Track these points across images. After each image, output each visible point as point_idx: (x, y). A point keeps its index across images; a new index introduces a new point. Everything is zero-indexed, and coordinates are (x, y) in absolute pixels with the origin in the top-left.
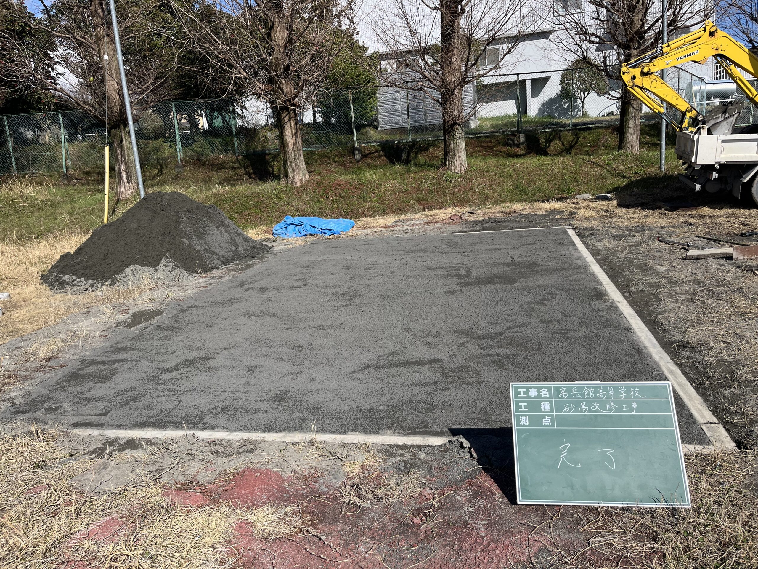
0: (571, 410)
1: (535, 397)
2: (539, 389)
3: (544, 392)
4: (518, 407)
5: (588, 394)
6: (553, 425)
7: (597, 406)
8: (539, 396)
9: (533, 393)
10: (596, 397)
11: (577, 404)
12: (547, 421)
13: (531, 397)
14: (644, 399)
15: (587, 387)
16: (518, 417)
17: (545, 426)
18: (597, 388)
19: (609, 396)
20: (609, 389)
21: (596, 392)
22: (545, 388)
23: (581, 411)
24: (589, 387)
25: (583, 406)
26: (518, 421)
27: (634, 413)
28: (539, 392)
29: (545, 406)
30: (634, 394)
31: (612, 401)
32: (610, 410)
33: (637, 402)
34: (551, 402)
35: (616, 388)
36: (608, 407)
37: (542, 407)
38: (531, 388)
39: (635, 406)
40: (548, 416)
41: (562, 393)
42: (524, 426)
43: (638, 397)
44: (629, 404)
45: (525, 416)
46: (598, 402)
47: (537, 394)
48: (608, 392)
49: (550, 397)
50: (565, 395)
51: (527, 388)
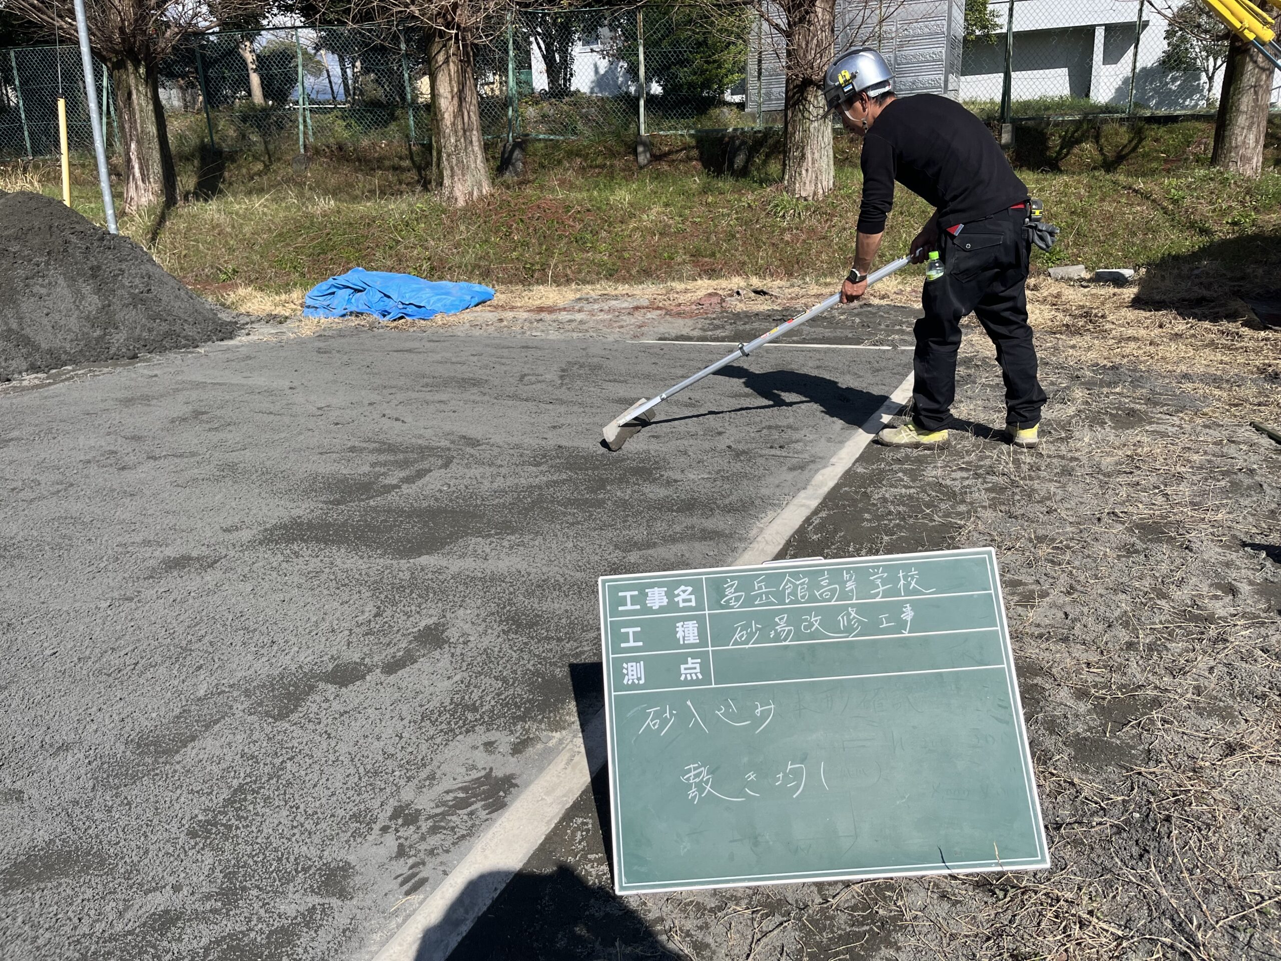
0: (750, 636)
1: (662, 609)
2: (671, 588)
3: (684, 596)
4: (618, 638)
5: (794, 593)
6: (706, 680)
7: (816, 620)
8: (672, 606)
9: (657, 598)
10: (813, 599)
11: (767, 620)
12: (691, 669)
13: (650, 611)
14: (930, 595)
15: (791, 574)
16: (618, 666)
17: (687, 683)
18: (814, 575)
19: (844, 596)
20: (846, 576)
21: (814, 584)
22: (687, 583)
23: (777, 638)
24: (795, 575)
25: (782, 626)
26: (619, 675)
27: (906, 634)
28: (670, 595)
29: (688, 632)
30: (907, 586)
31: (852, 606)
32: (849, 630)
33: (914, 605)
34: (700, 620)
35: (862, 574)
36: (843, 621)
37: (680, 635)
38: (652, 586)
39: (908, 614)
40: (694, 656)
41: (730, 593)
42: (634, 686)
43: (915, 592)
44: (895, 610)
45: (636, 660)
46: (818, 611)
47: (665, 601)
48: (843, 583)
49: (700, 607)
50: (737, 599)
51: (642, 590)
